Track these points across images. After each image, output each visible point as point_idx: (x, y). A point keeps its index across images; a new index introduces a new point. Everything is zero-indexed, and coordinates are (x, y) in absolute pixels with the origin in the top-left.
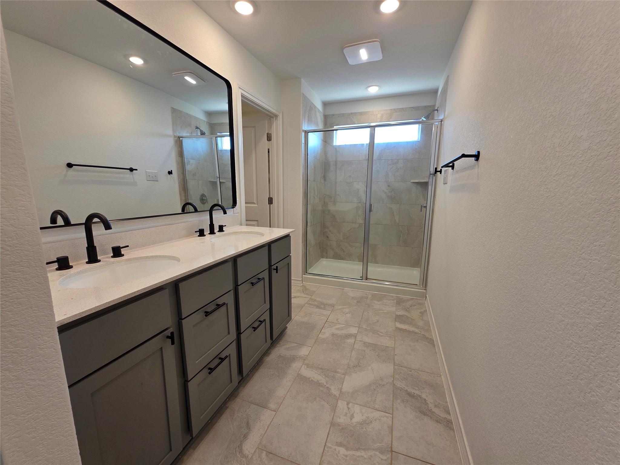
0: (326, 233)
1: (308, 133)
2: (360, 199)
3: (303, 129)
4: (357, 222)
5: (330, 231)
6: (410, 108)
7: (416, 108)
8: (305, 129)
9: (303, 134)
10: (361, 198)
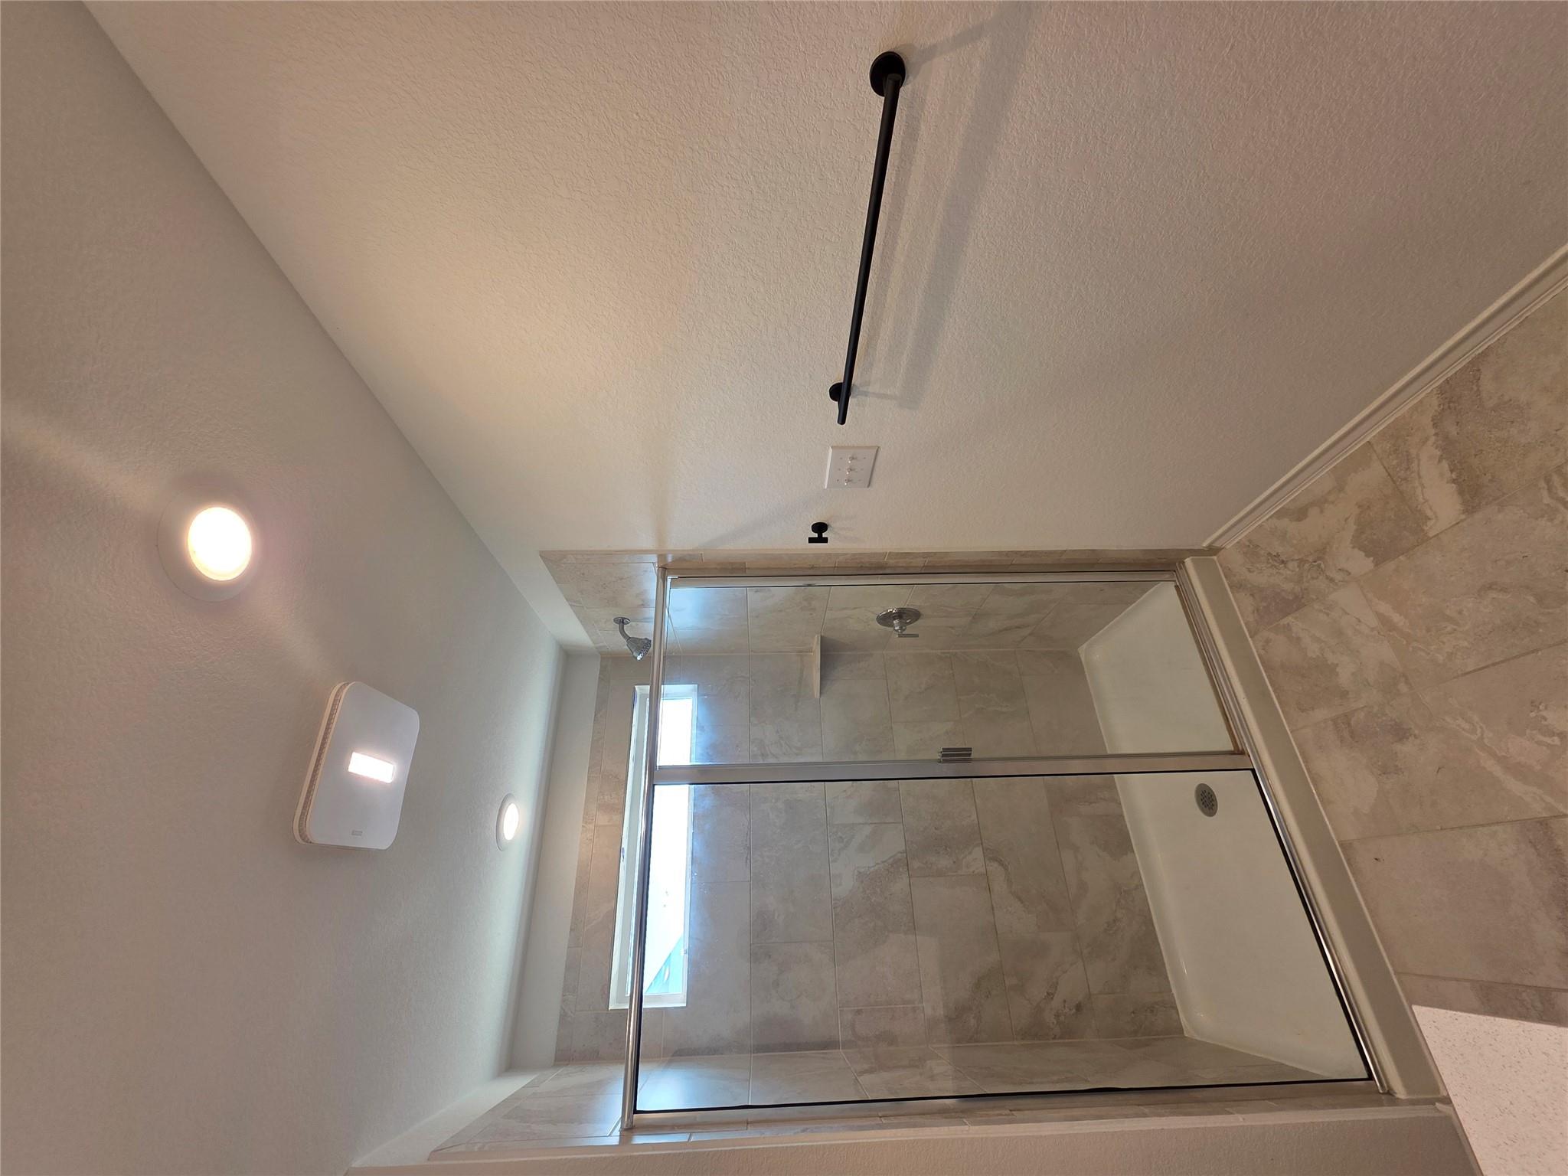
0: (1062, 1018)
1: (636, 1112)
2: (892, 865)
3: (614, 1140)
4: (983, 870)
5: (1050, 996)
6: (595, 720)
7: (601, 703)
8: (617, 1133)
9: (639, 1140)
10: (891, 861)
